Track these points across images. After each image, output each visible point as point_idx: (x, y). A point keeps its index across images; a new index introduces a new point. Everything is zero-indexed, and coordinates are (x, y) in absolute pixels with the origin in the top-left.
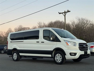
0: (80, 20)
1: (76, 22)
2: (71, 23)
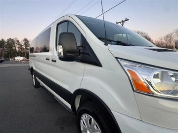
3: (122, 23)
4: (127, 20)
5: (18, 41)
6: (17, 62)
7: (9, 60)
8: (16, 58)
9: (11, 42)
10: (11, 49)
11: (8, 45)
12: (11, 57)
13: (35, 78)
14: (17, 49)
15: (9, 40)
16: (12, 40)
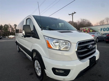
0: (82, 20)
1: (80, 21)
2: (77, 22)
3: (72, 15)
4: (75, 13)
5: (11, 26)
6: (10, 38)
7: (5, 37)
8: (10, 36)
9: (6, 27)
10: (7, 31)
11: (5, 28)
12: (7, 36)
13: (18, 47)
14: (10, 31)
15: (5, 25)
16: (7, 25)
